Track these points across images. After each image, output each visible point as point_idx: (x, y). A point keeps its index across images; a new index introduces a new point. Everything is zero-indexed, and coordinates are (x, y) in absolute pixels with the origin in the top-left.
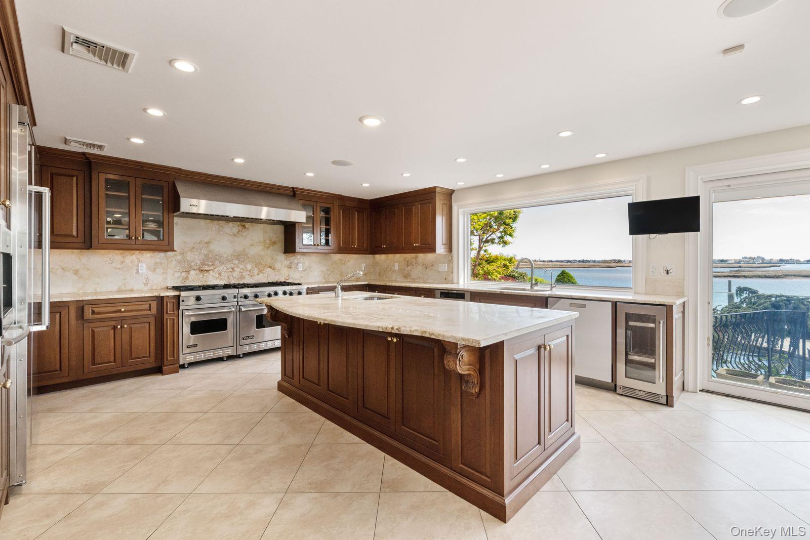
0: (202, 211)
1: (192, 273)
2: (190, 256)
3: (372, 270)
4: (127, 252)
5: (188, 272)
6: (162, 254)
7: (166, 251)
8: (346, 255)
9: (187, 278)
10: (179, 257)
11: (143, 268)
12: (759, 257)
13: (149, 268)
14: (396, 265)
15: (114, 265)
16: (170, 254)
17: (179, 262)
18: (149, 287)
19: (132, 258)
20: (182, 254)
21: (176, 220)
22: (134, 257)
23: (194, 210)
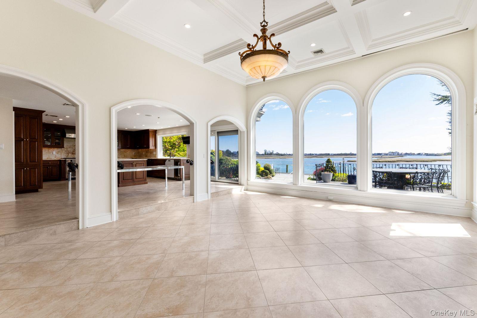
0: (73, 137)
1: (70, 154)
2: (69, 149)
3: (137, 154)
4: (49, 148)
5: (68, 154)
6: (60, 149)
7: (61, 148)
8: (126, 149)
9: (68, 156)
10: (66, 150)
11: (54, 153)
12: (396, 152)
13: (56, 153)
14: (144, 153)
15: (46, 152)
16: (63, 149)
17: (66, 151)
18: (56, 158)
19: (51, 150)
20: (67, 149)
21: (65, 139)
22: (52, 150)
23: (71, 137)
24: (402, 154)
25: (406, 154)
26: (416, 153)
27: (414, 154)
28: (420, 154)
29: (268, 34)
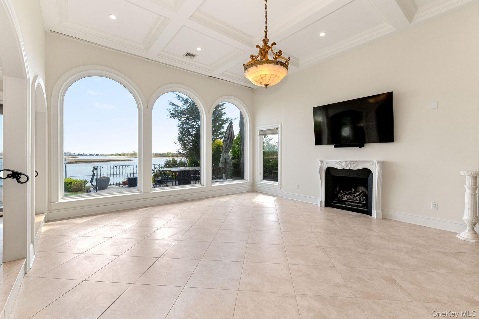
24: (75, 155)
25: (79, 155)
26: (88, 154)
27: (86, 155)
28: (92, 154)
29: (269, 44)
